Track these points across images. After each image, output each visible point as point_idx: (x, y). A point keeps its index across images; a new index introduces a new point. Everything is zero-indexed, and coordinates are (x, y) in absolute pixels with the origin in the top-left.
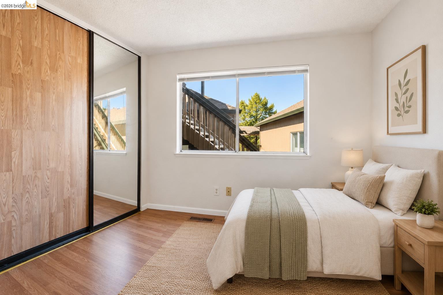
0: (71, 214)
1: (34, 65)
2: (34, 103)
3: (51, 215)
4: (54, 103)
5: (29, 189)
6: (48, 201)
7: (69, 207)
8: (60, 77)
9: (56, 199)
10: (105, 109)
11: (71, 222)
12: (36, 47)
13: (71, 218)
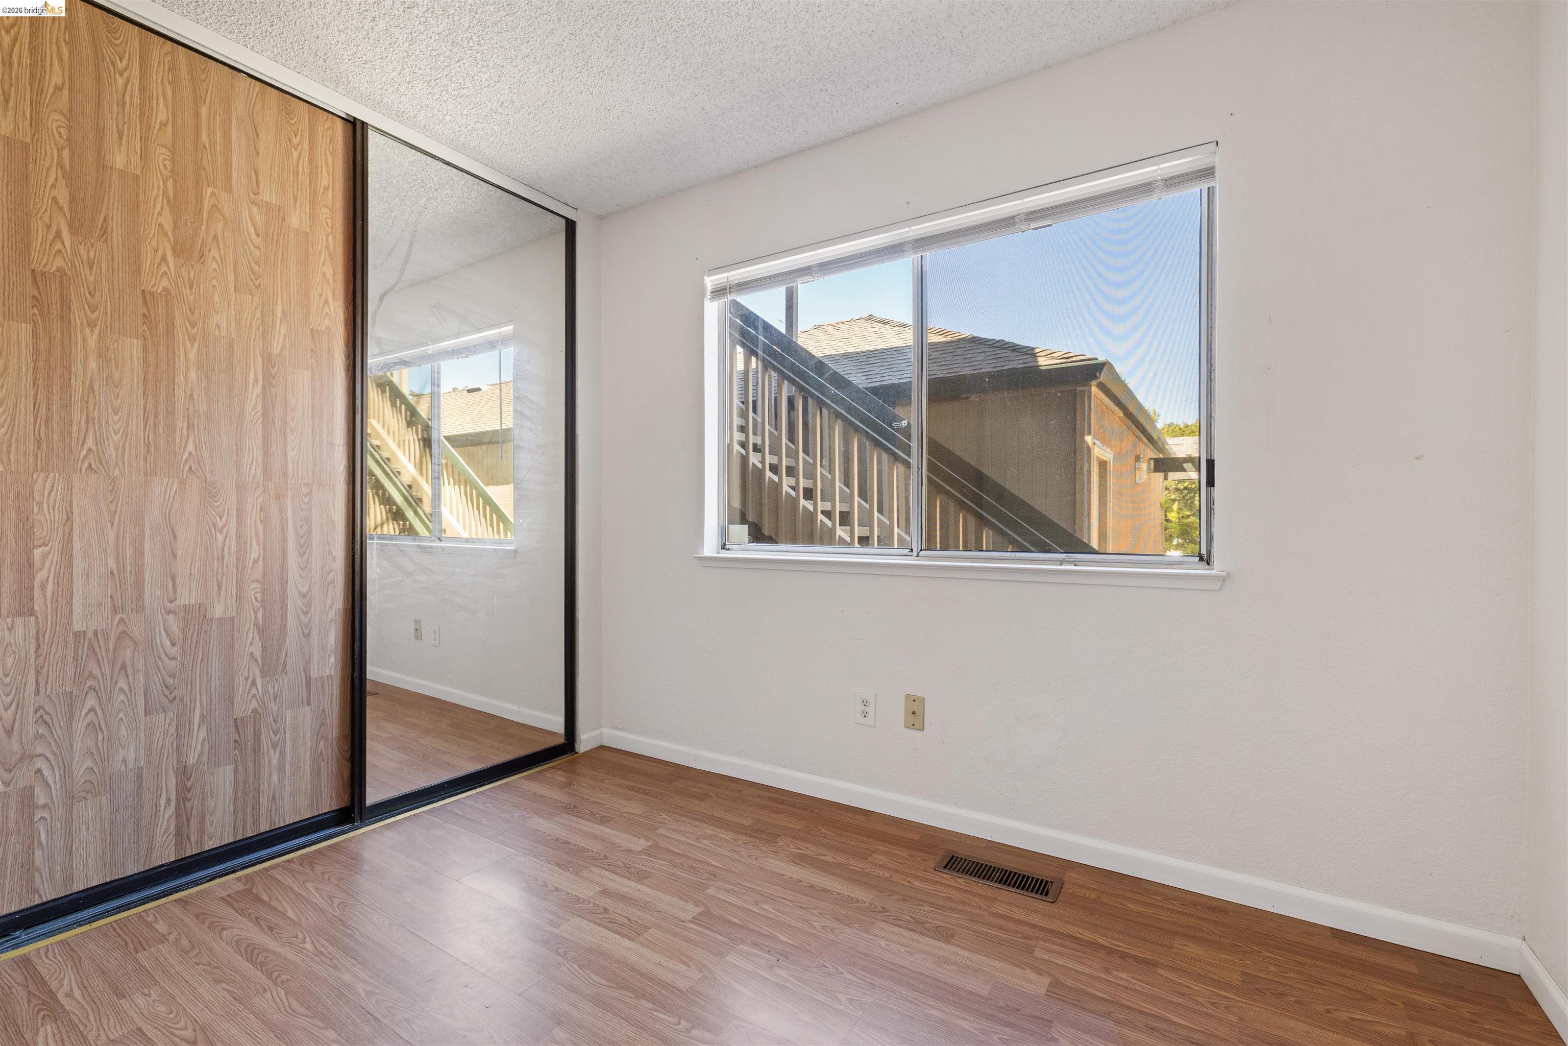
0: (265, 773)
1: (115, 241)
2: (117, 375)
3: (184, 773)
4: (193, 375)
5: (94, 678)
6: (170, 724)
7: (257, 750)
8: (215, 282)
9: (202, 716)
10: (419, 396)
11: (264, 799)
12: (123, 173)
13: (265, 786)
